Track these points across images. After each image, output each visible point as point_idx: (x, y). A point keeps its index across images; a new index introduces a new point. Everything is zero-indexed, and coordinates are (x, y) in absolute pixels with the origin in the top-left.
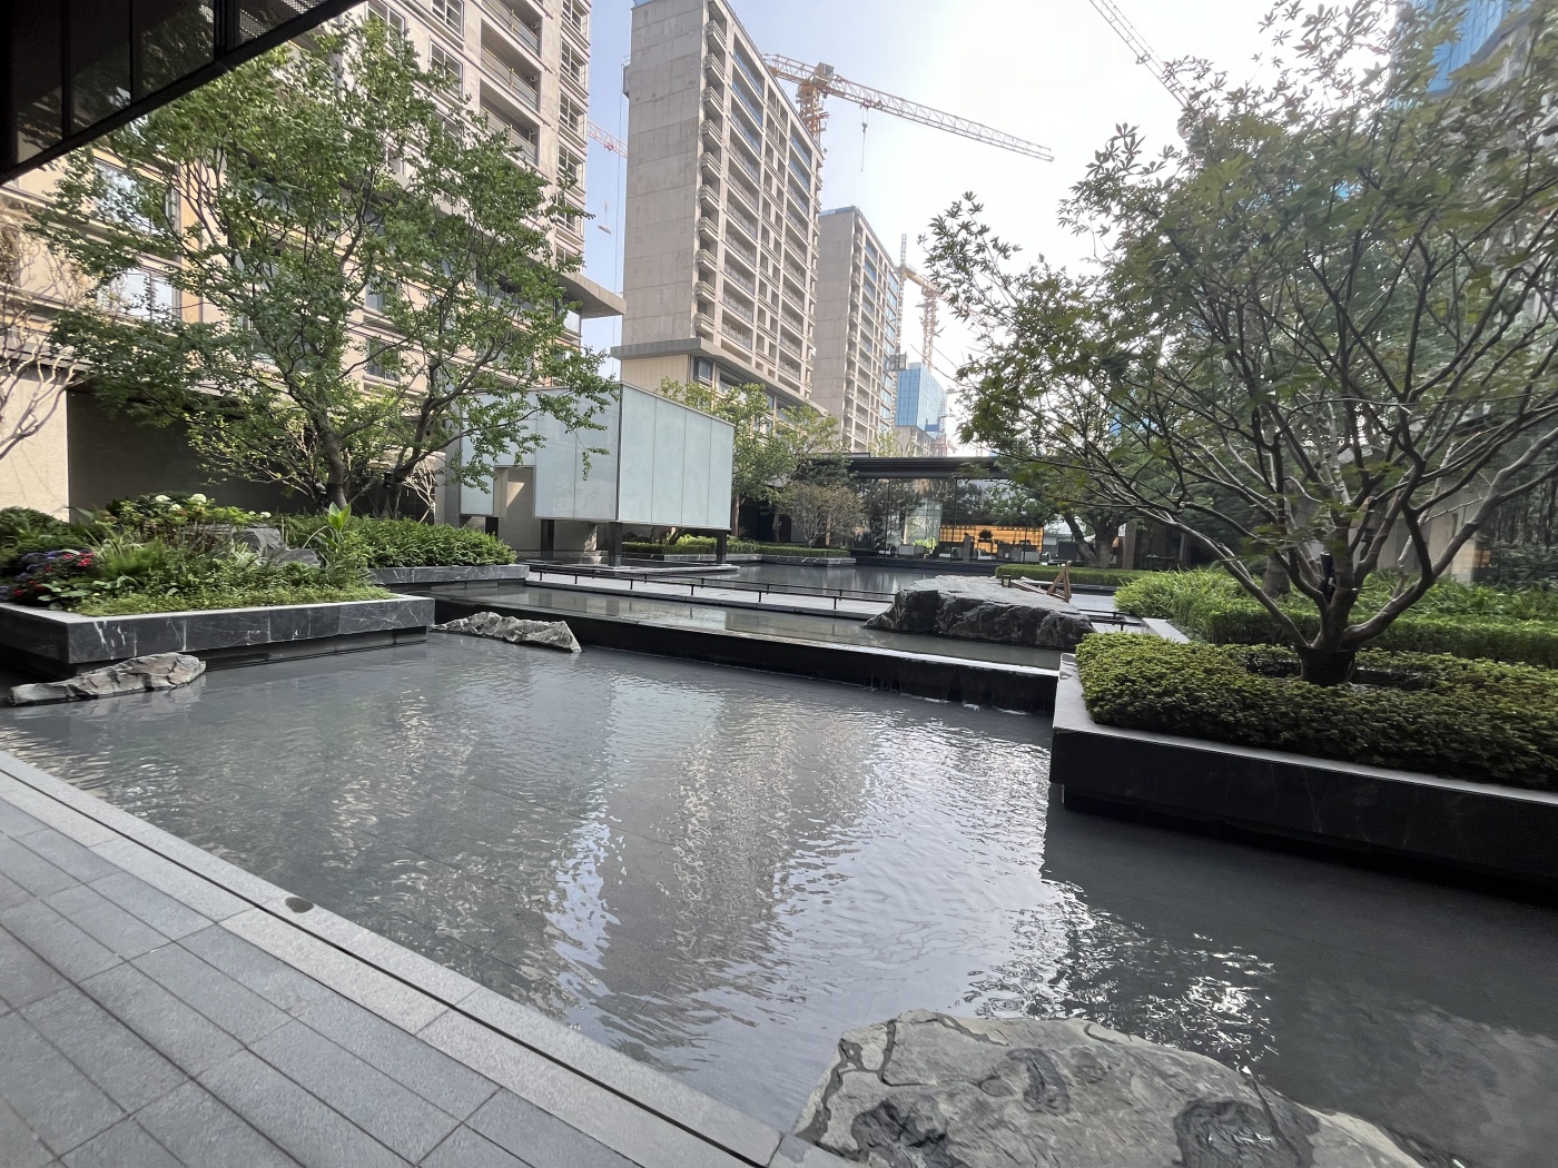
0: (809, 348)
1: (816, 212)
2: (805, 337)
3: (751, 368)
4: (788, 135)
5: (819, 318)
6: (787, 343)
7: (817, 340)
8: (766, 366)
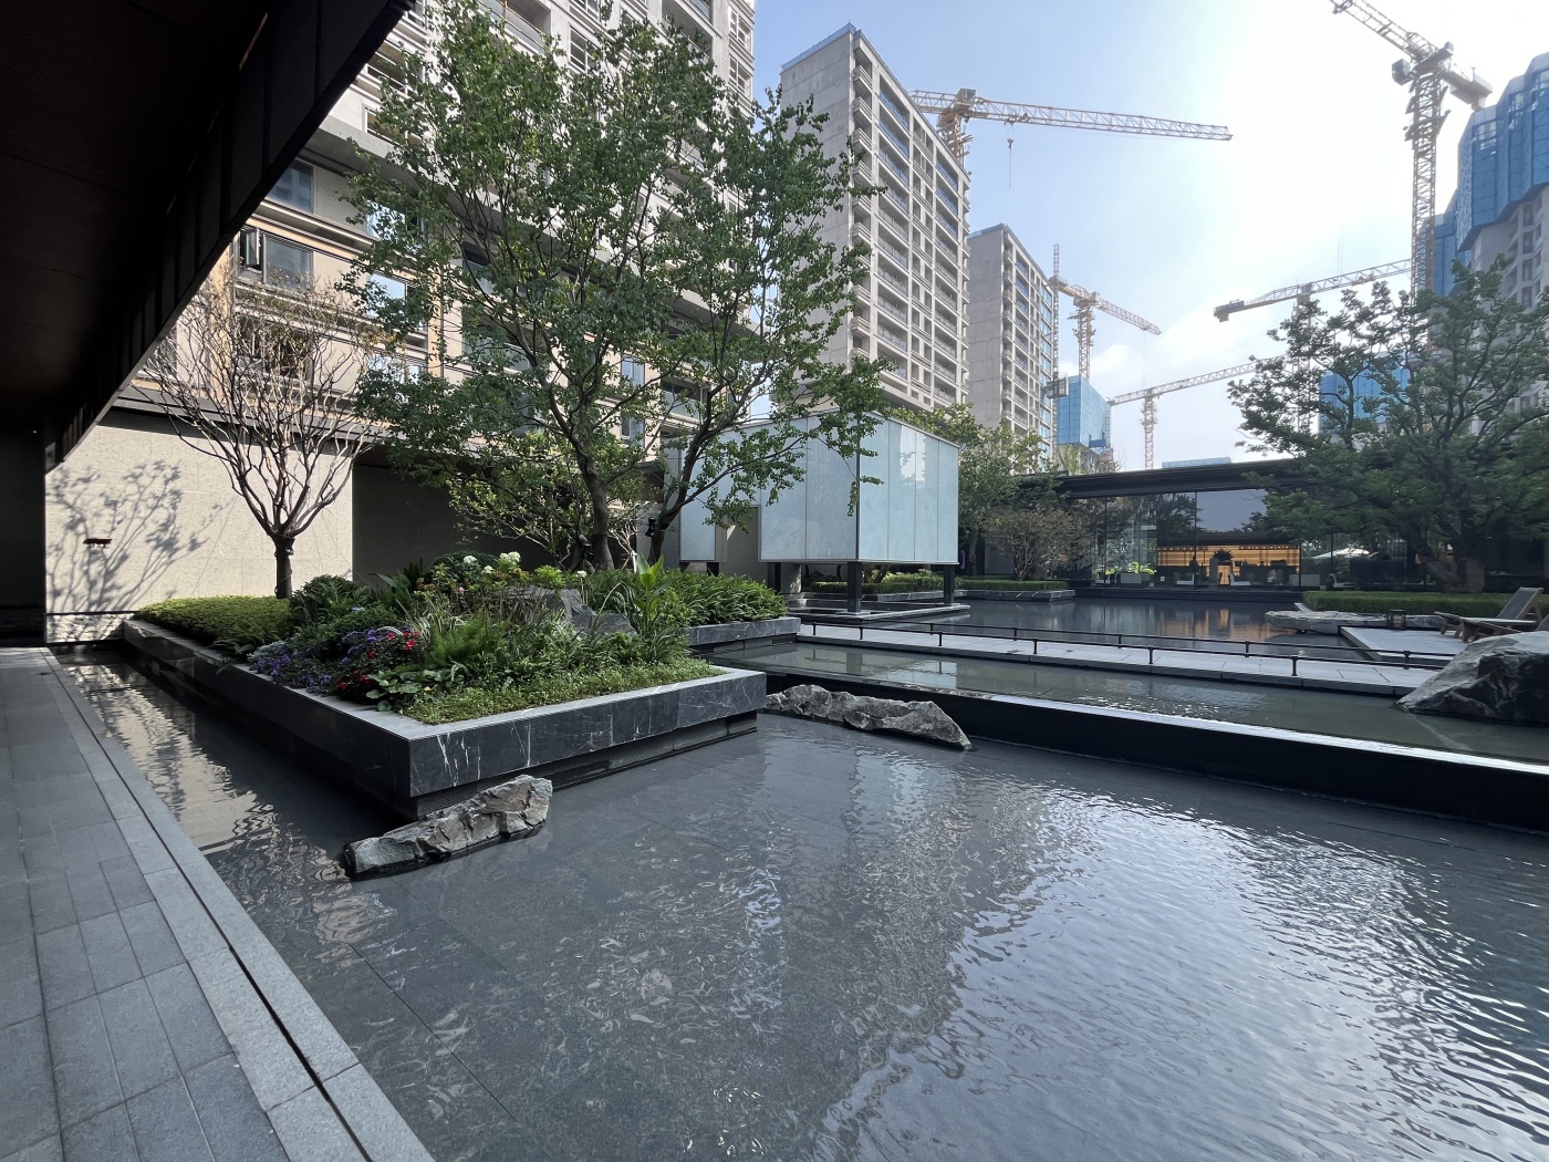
0: (963, 372)
1: (965, 234)
2: (959, 361)
3: (907, 397)
4: (934, 163)
5: (972, 339)
6: (941, 369)
7: (971, 363)
8: (922, 394)
